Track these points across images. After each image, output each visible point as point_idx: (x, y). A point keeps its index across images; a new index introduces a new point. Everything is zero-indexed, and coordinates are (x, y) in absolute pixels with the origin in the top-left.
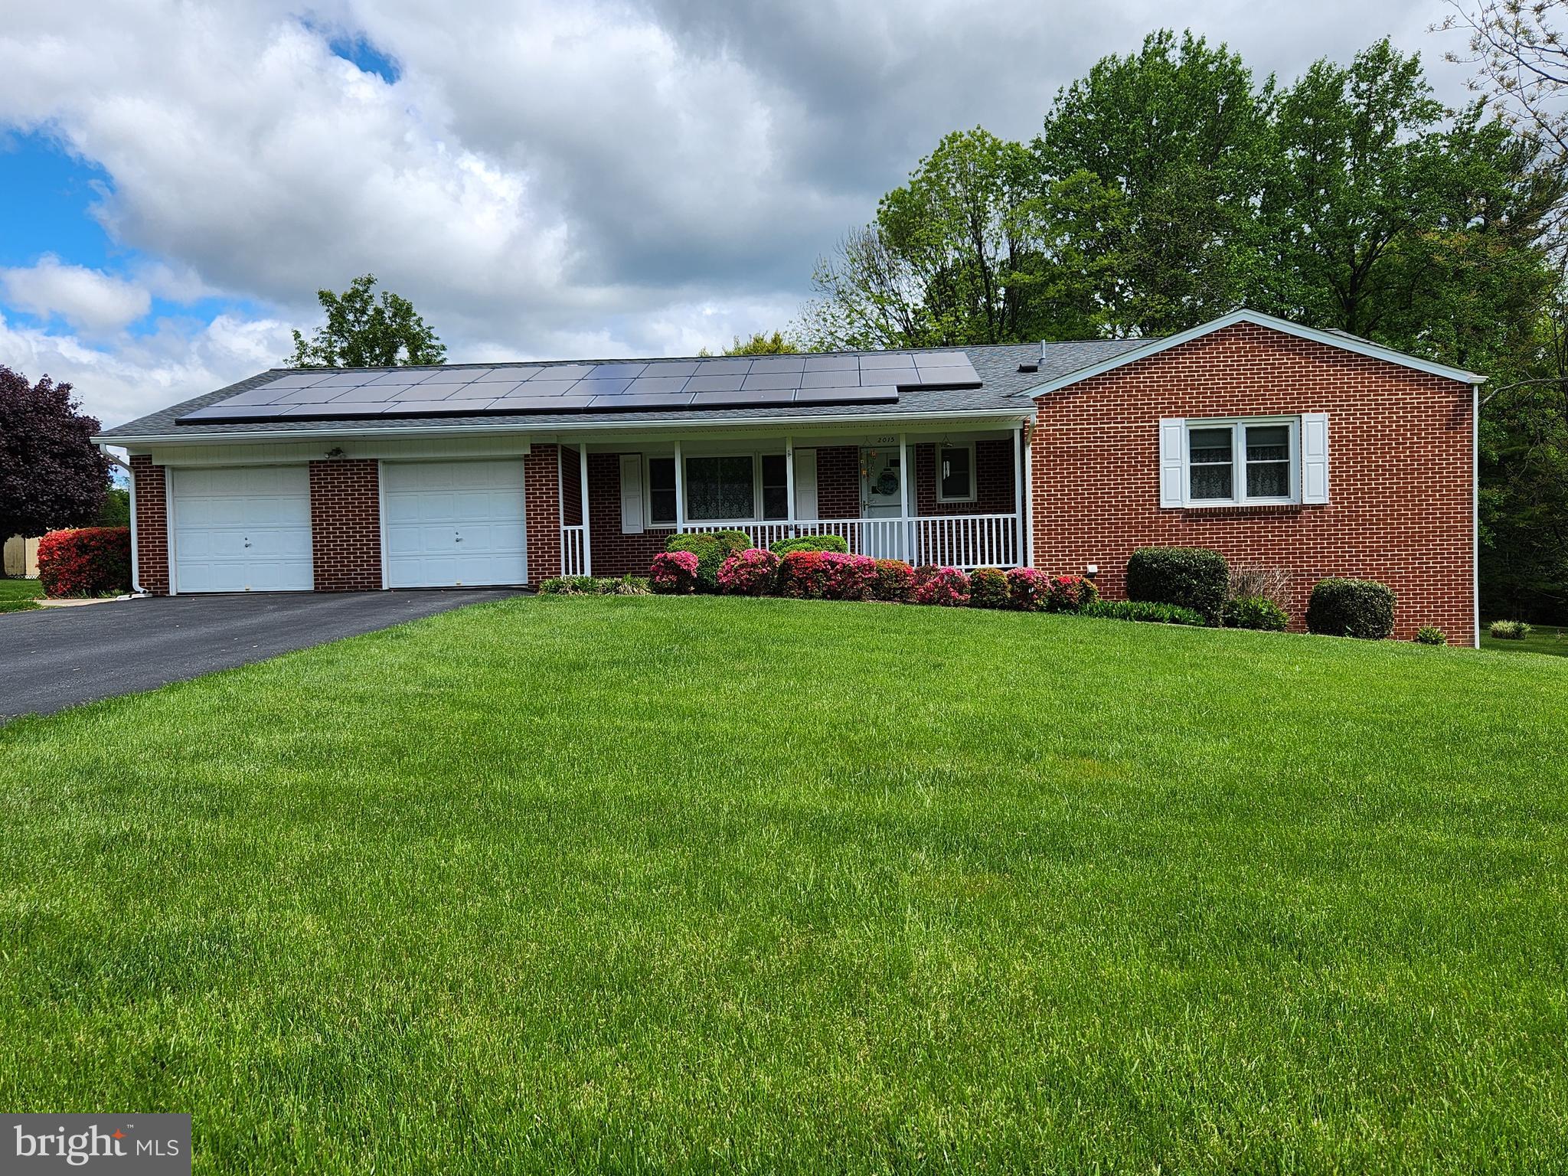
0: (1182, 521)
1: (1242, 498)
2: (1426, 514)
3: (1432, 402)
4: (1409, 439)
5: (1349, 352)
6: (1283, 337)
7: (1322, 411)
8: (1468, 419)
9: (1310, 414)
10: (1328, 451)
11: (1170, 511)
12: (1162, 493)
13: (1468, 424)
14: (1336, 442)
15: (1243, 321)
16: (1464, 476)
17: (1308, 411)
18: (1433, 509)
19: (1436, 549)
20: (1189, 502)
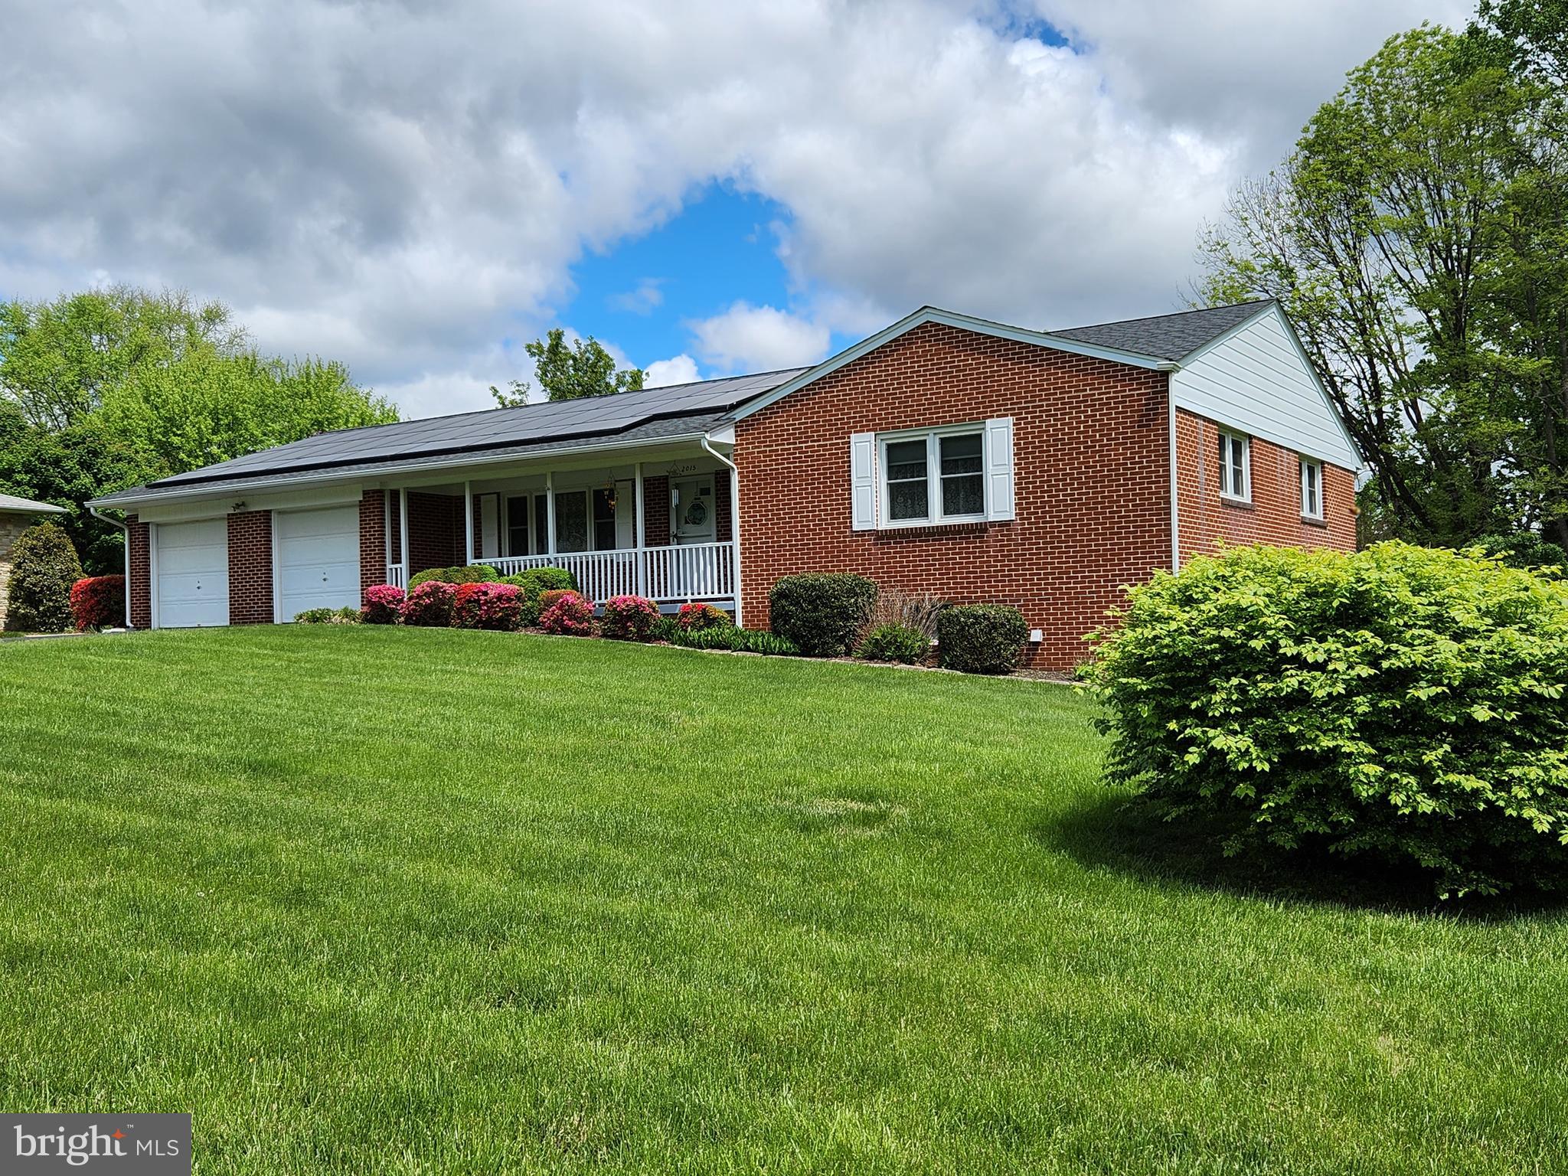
0: (874, 545)
1: (936, 517)
2: (1118, 528)
3: (1122, 397)
4: (1098, 441)
5: (1034, 346)
6: (968, 336)
7: (1007, 415)
8: (1162, 413)
9: (995, 419)
10: (1012, 460)
11: (863, 533)
12: (854, 515)
13: (1162, 419)
14: (1022, 449)
15: (928, 322)
16: (1159, 482)
17: (993, 417)
18: (1126, 522)
19: (1130, 569)
20: (885, 524)
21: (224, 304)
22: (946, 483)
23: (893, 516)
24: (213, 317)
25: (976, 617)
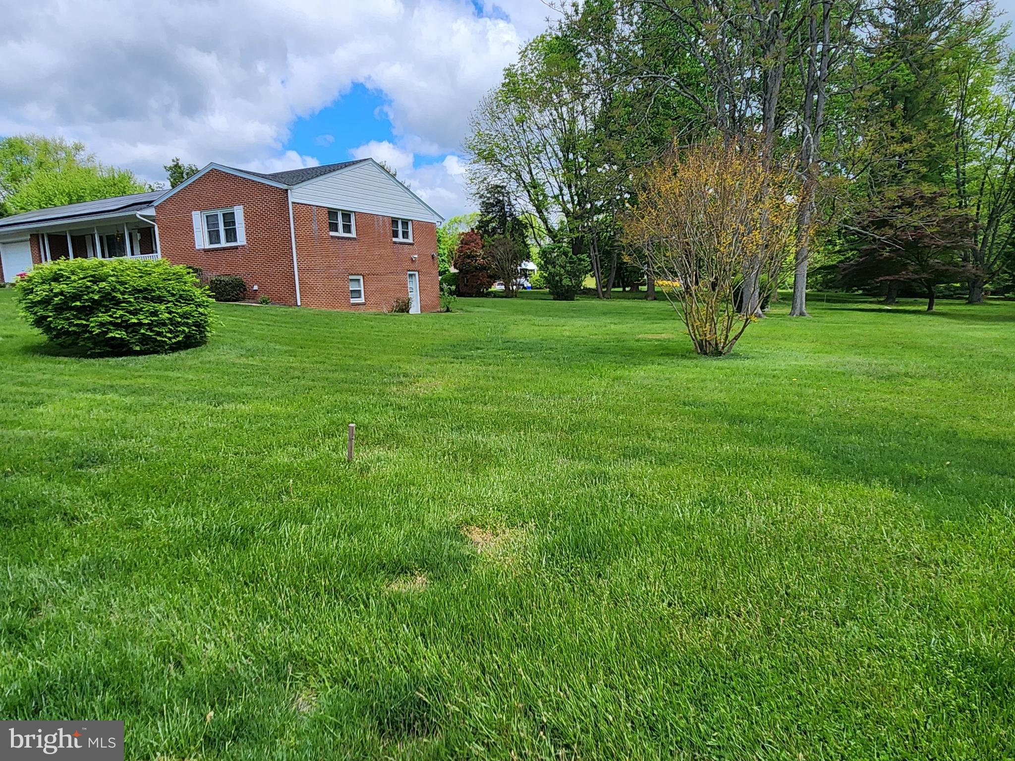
0: (204, 254)
1: (223, 244)
2: (277, 247)
3: (275, 198)
4: (269, 215)
6: (226, 174)
7: (241, 205)
8: (286, 202)
9: (237, 206)
10: (243, 222)
11: (199, 250)
12: (196, 243)
14: (246, 218)
15: (213, 168)
16: (288, 230)
18: (279, 245)
20: (208, 246)
21: (83, 143)
22: (226, 230)
23: (211, 243)
24: (78, 148)
25: (221, 281)
